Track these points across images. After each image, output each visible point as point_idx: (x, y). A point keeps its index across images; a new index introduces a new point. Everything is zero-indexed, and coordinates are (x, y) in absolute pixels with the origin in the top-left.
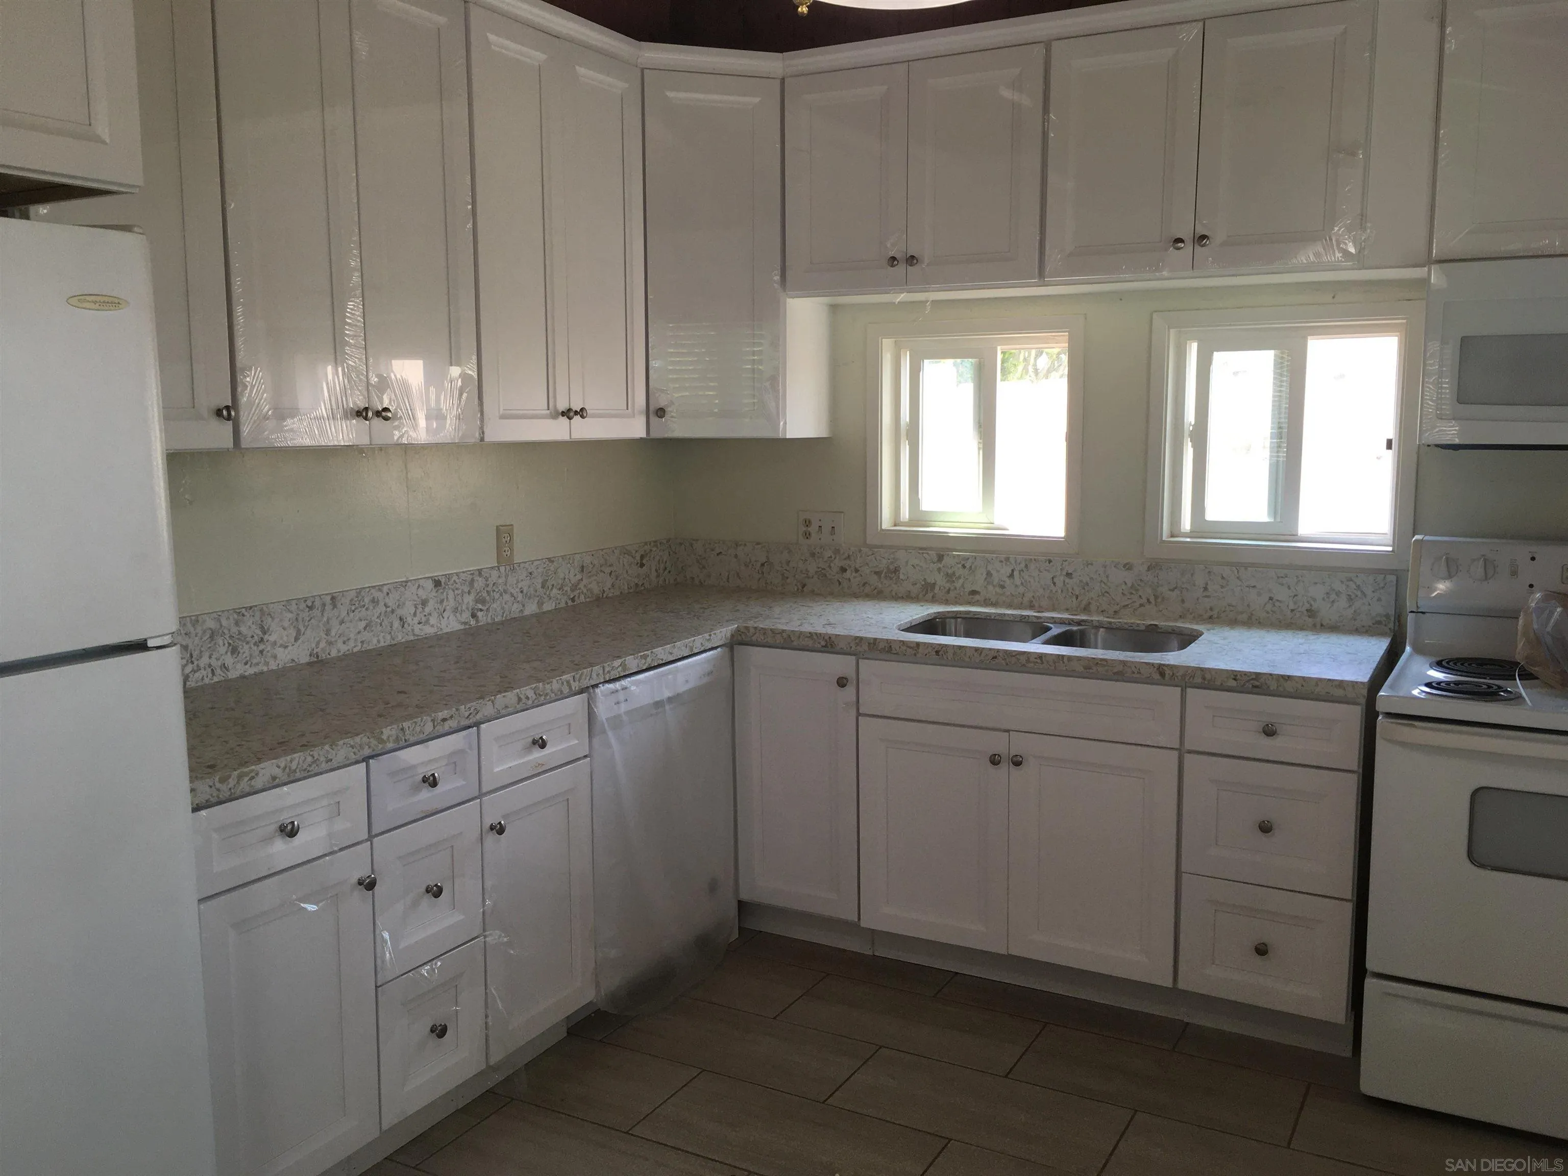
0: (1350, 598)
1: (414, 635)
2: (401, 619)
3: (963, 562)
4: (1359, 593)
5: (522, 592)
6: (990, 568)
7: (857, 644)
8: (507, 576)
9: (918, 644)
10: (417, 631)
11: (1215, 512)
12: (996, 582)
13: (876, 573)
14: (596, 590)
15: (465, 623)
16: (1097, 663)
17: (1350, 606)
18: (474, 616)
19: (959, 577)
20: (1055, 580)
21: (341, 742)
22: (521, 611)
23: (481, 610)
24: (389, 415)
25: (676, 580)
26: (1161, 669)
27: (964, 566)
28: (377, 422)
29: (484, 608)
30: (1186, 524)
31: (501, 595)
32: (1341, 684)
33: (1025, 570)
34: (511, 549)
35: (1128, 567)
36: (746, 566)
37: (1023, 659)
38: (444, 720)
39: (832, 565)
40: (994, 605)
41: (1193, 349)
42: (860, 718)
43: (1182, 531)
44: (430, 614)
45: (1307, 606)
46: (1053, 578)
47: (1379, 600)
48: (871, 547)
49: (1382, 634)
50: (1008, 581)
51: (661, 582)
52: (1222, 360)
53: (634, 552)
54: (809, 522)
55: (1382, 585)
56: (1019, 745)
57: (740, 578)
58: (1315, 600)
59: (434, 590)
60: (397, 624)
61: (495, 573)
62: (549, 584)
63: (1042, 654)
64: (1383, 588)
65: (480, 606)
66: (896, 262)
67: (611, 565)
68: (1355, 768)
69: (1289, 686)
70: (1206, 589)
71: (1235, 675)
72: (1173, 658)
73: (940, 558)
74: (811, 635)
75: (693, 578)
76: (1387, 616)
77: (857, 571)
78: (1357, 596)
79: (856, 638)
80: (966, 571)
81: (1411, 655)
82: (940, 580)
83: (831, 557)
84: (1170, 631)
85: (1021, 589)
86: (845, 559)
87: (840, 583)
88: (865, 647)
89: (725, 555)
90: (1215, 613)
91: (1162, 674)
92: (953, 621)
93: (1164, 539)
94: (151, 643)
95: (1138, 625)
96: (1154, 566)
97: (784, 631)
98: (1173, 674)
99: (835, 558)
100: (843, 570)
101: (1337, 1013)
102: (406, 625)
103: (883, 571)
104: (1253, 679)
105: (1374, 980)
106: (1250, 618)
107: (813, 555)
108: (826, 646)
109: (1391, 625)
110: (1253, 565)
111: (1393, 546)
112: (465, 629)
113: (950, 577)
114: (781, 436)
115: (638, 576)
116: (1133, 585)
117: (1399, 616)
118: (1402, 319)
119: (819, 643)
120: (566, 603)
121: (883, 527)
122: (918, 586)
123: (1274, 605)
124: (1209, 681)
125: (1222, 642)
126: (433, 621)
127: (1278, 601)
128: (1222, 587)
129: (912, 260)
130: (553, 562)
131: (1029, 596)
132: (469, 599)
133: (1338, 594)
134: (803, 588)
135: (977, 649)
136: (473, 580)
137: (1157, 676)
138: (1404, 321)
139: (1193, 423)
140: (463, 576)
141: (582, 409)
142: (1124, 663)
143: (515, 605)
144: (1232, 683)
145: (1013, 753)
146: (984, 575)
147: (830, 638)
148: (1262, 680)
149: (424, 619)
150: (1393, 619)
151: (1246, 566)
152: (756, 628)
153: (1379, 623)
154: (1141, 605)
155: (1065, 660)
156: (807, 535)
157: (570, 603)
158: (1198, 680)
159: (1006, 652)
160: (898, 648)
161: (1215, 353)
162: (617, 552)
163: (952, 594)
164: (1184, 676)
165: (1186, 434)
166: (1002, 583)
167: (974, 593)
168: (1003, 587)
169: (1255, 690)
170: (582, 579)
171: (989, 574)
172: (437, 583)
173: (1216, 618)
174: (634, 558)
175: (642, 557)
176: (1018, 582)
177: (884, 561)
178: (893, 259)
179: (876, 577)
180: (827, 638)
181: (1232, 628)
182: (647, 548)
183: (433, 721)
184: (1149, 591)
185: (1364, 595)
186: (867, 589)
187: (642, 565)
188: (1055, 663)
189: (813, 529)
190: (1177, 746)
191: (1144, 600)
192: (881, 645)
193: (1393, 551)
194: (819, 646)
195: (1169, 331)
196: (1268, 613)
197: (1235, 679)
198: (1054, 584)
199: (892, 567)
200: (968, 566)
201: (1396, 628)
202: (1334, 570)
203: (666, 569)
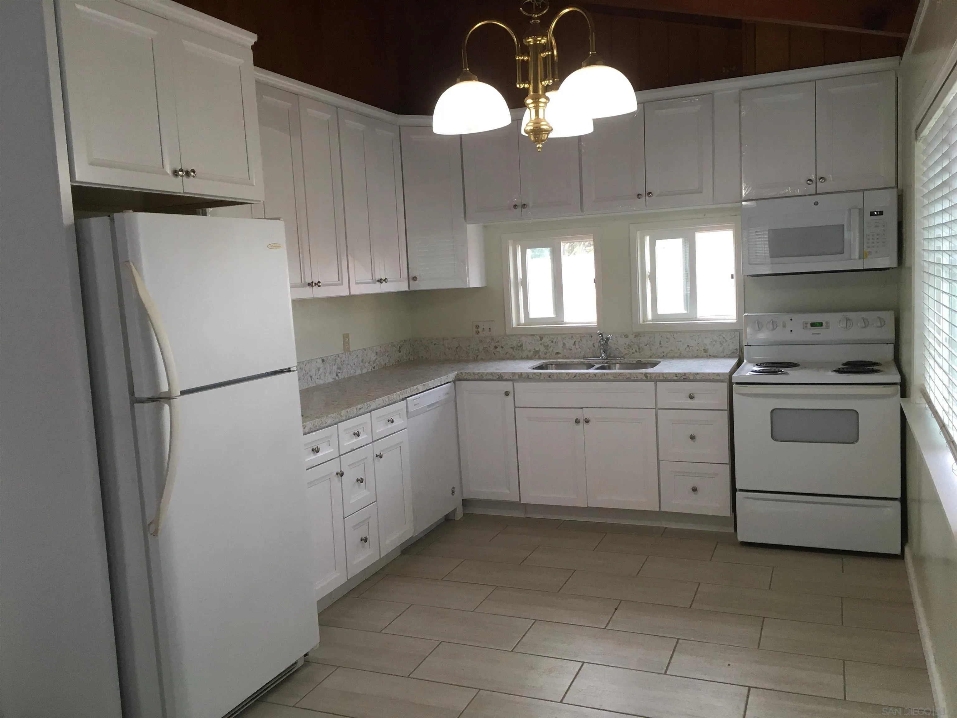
0: (721, 343)
1: (316, 384)
2: (311, 377)
3: (552, 340)
4: (724, 340)
5: (354, 364)
6: (564, 342)
7: (513, 376)
8: (348, 357)
9: (541, 373)
10: (317, 383)
11: (661, 311)
12: (567, 347)
13: (511, 348)
14: (383, 363)
15: (334, 379)
16: (619, 375)
17: (721, 346)
18: (337, 375)
19: (551, 347)
20: (594, 345)
21: (329, 416)
22: (355, 373)
23: (340, 373)
24: (320, 284)
25: (414, 358)
26: (646, 375)
27: (552, 342)
28: (315, 288)
29: (341, 372)
30: (650, 317)
31: (347, 366)
32: (718, 374)
33: (580, 341)
34: (349, 344)
35: (626, 336)
36: (449, 349)
37: (587, 375)
38: (360, 409)
39: (490, 345)
40: (568, 358)
41: (647, 239)
42: (516, 409)
43: (648, 319)
44: (321, 374)
45: (703, 348)
46: (593, 344)
47: (733, 342)
48: (508, 336)
49: (736, 357)
50: (573, 347)
51: (408, 360)
52: (660, 243)
53: (396, 345)
54: (478, 326)
55: (733, 336)
56: (587, 414)
57: (445, 355)
58: (706, 345)
59: (322, 364)
60: (310, 379)
61: (344, 356)
62: (364, 361)
63: (595, 373)
64: (734, 338)
65: (339, 371)
66: (517, 207)
67: (388, 352)
68: (726, 409)
69: (698, 377)
70: (660, 344)
71: (676, 375)
72: (650, 370)
73: (541, 339)
74: (492, 374)
75: (422, 357)
76: (736, 349)
77: (502, 347)
78: (723, 342)
79: (513, 373)
80: (554, 344)
81: (746, 363)
82: (542, 348)
83: (490, 342)
84: (647, 362)
85: (579, 350)
86: (497, 342)
87: (494, 354)
88: (517, 377)
89: (438, 345)
90: (665, 354)
91: (647, 377)
92: (551, 366)
93: (641, 323)
94: (292, 369)
95: (632, 361)
96: (637, 335)
97: (479, 373)
98: (651, 376)
99: (492, 342)
100: (496, 347)
101: (727, 512)
102: (313, 379)
103: (514, 347)
104: (683, 375)
105: (740, 493)
106: (680, 355)
107: (481, 341)
108: (499, 378)
109: (738, 353)
110: (680, 332)
111: (737, 320)
112: (334, 381)
113: (547, 347)
114: (467, 287)
115: (399, 357)
116: (629, 344)
117: (741, 349)
118: (734, 223)
119: (496, 377)
120: (371, 369)
121: (514, 327)
122: (532, 352)
123: (690, 349)
124: (666, 378)
125: (669, 364)
126: (322, 377)
127: (691, 346)
128: (667, 342)
129: (524, 206)
130: (365, 350)
131: (582, 353)
132: (335, 367)
133: (716, 341)
134: (477, 357)
135: (567, 373)
136: (336, 359)
137: (645, 378)
138: (734, 224)
139: (650, 272)
140: (332, 357)
141: (386, 279)
142: (631, 374)
143: (352, 371)
144: (676, 378)
145: (585, 418)
146: (562, 345)
147: (500, 374)
148: (687, 375)
149: (319, 377)
150: (739, 350)
151: (677, 332)
152: (465, 373)
153: (733, 353)
154: (633, 353)
155: (606, 374)
156: (478, 333)
157: (373, 370)
158: (661, 378)
159: (580, 373)
160: (532, 376)
161: (657, 241)
162: (390, 345)
163: (548, 355)
164: (655, 377)
165: (647, 276)
166: (570, 348)
167: (558, 353)
168: (571, 350)
169: (685, 380)
170: (377, 358)
171: (564, 344)
172: (323, 361)
173: (665, 357)
174: (397, 348)
175: (400, 348)
176: (577, 347)
177: (515, 342)
178: (516, 205)
179: (512, 350)
180: (499, 374)
181: (673, 359)
182: (402, 343)
183: (357, 409)
184: (636, 347)
185: (727, 341)
186: (508, 356)
187: (400, 352)
188: (601, 376)
189: (480, 330)
190: (655, 407)
191: (634, 351)
192: (524, 376)
193: (737, 322)
194: (495, 378)
195: (637, 232)
196: (687, 352)
197: (676, 376)
198: (594, 346)
199: (519, 345)
200: (554, 341)
201: (741, 354)
202: (713, 332)
203: (409, 353)
